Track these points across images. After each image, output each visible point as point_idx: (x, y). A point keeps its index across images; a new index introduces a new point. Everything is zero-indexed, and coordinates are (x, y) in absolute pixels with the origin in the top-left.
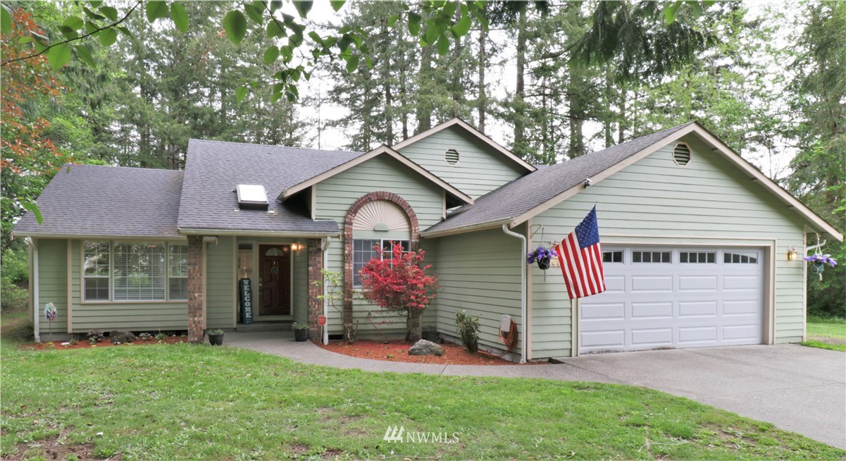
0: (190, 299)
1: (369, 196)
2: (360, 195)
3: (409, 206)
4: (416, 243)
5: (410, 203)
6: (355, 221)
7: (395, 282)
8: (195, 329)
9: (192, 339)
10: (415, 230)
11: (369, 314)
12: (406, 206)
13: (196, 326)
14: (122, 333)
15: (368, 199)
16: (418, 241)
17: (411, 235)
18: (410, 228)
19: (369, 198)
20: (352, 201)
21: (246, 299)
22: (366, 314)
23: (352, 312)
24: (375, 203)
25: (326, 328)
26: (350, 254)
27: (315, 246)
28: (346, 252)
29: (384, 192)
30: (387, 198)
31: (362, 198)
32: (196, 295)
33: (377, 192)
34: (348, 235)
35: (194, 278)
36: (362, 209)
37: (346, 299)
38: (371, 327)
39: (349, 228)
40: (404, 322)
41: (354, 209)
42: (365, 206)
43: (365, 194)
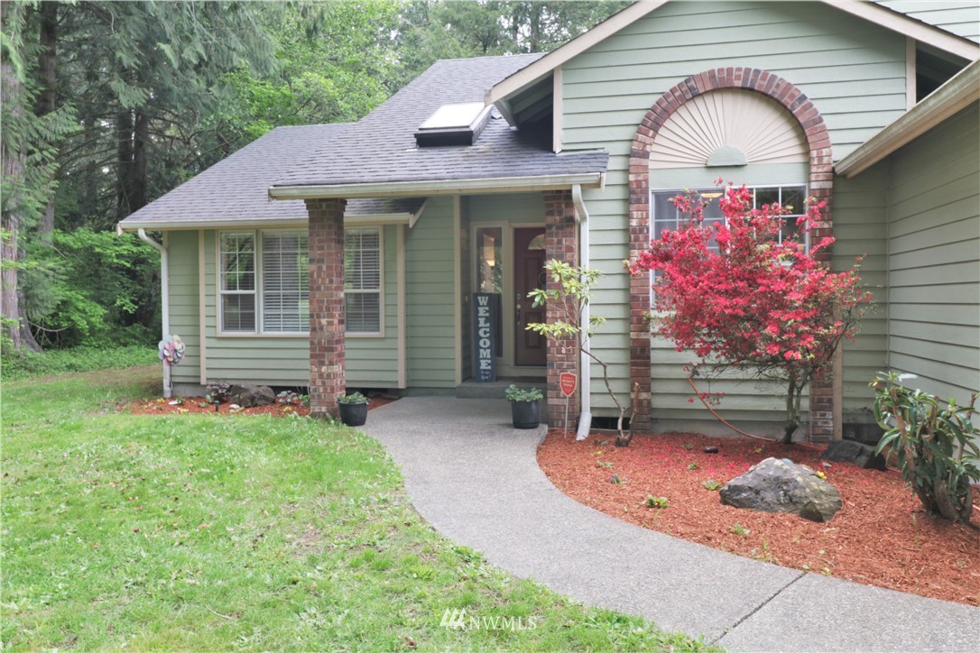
0: (313, 330)
1: (692, 83)
2: (666, 86)
3: (803, 98)
4: (822, 190)
5: (804, 90)
6: (655, 148)
7: (722, 287)
8: (321, 390)
9: (317, 410)
10: (820, 158)
11: (695, 372)
12: (792, 96)
13: (324, 383)
14: (246, 390)
15: (690, 92)
16: (828, 185)
17: (809, 173)
18: (807, 153)
19: (691, 89)
20: (650, 102)
21: (481, 333)
22: (686, 374)
23: (648, 365)
24: (708, 99)
25: (587, 402)
26: (642, 229)
27: (560, 213)
28: (634, 223)
29: (730, 70)
30: (738, 83)
31: (673, 91)
32: (324, 321)
33: (712, 73)
34: (638, 183)
35: (319, 288)
36: (674, 116)
37: (633, 335)
38: (698, 404)
39: (638, 166)
40: (781, 397)
41: (655, 120)
42: (682, 111)
43: (683, 79)
